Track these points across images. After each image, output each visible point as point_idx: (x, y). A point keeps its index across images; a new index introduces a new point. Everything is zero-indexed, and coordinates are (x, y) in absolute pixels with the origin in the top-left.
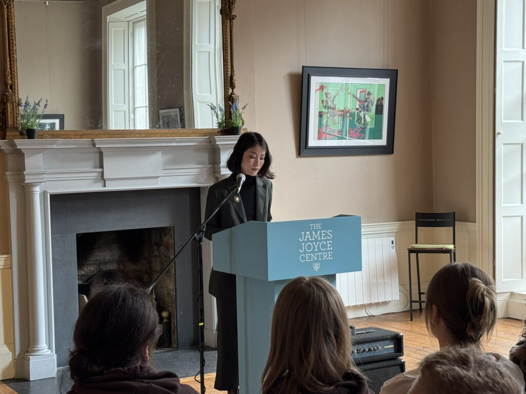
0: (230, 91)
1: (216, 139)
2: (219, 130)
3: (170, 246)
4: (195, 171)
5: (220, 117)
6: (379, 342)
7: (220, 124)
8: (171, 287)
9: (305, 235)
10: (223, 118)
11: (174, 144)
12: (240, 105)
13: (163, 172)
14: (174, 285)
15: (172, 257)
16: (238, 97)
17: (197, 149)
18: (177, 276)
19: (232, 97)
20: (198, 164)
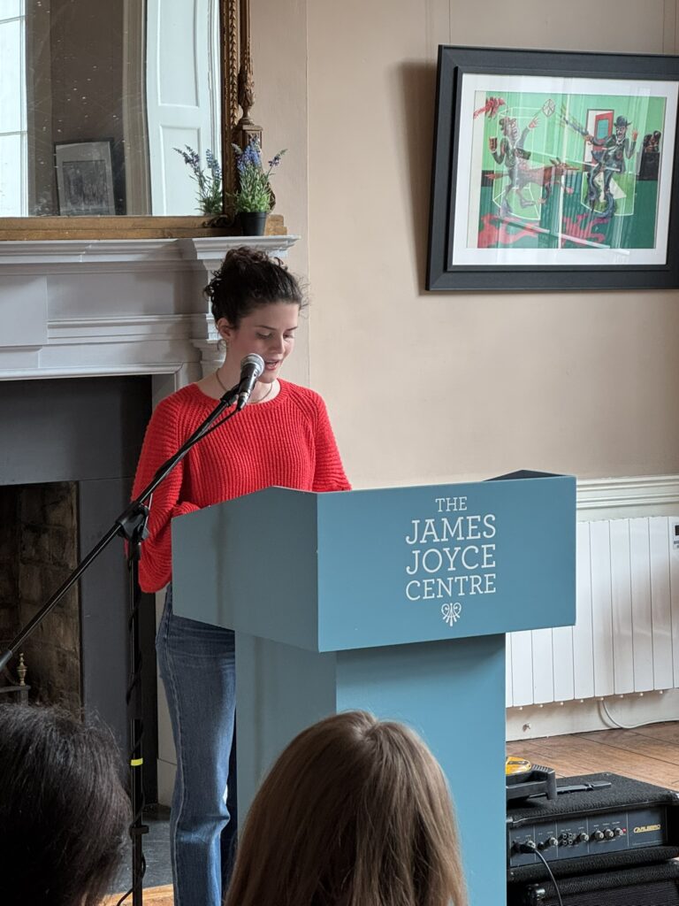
0: (239, 114)
1: (197, 246)
2: (206, 220)
3: (69, 535)
4: (138, 332)
5: (209, 183)
6: (621, 817)
7: (209, 205)
8: (69, 644)
9: (422, 526)
10: (218, 186)
11: (81, 259)
12: (264, 152)
13: (50, 333)
14: (77, 641)
15: (73, 565)
16: (260, 130)
17: (143, 272)
18: (86, 616)
19: (244, 131)
20: (148, 312)
